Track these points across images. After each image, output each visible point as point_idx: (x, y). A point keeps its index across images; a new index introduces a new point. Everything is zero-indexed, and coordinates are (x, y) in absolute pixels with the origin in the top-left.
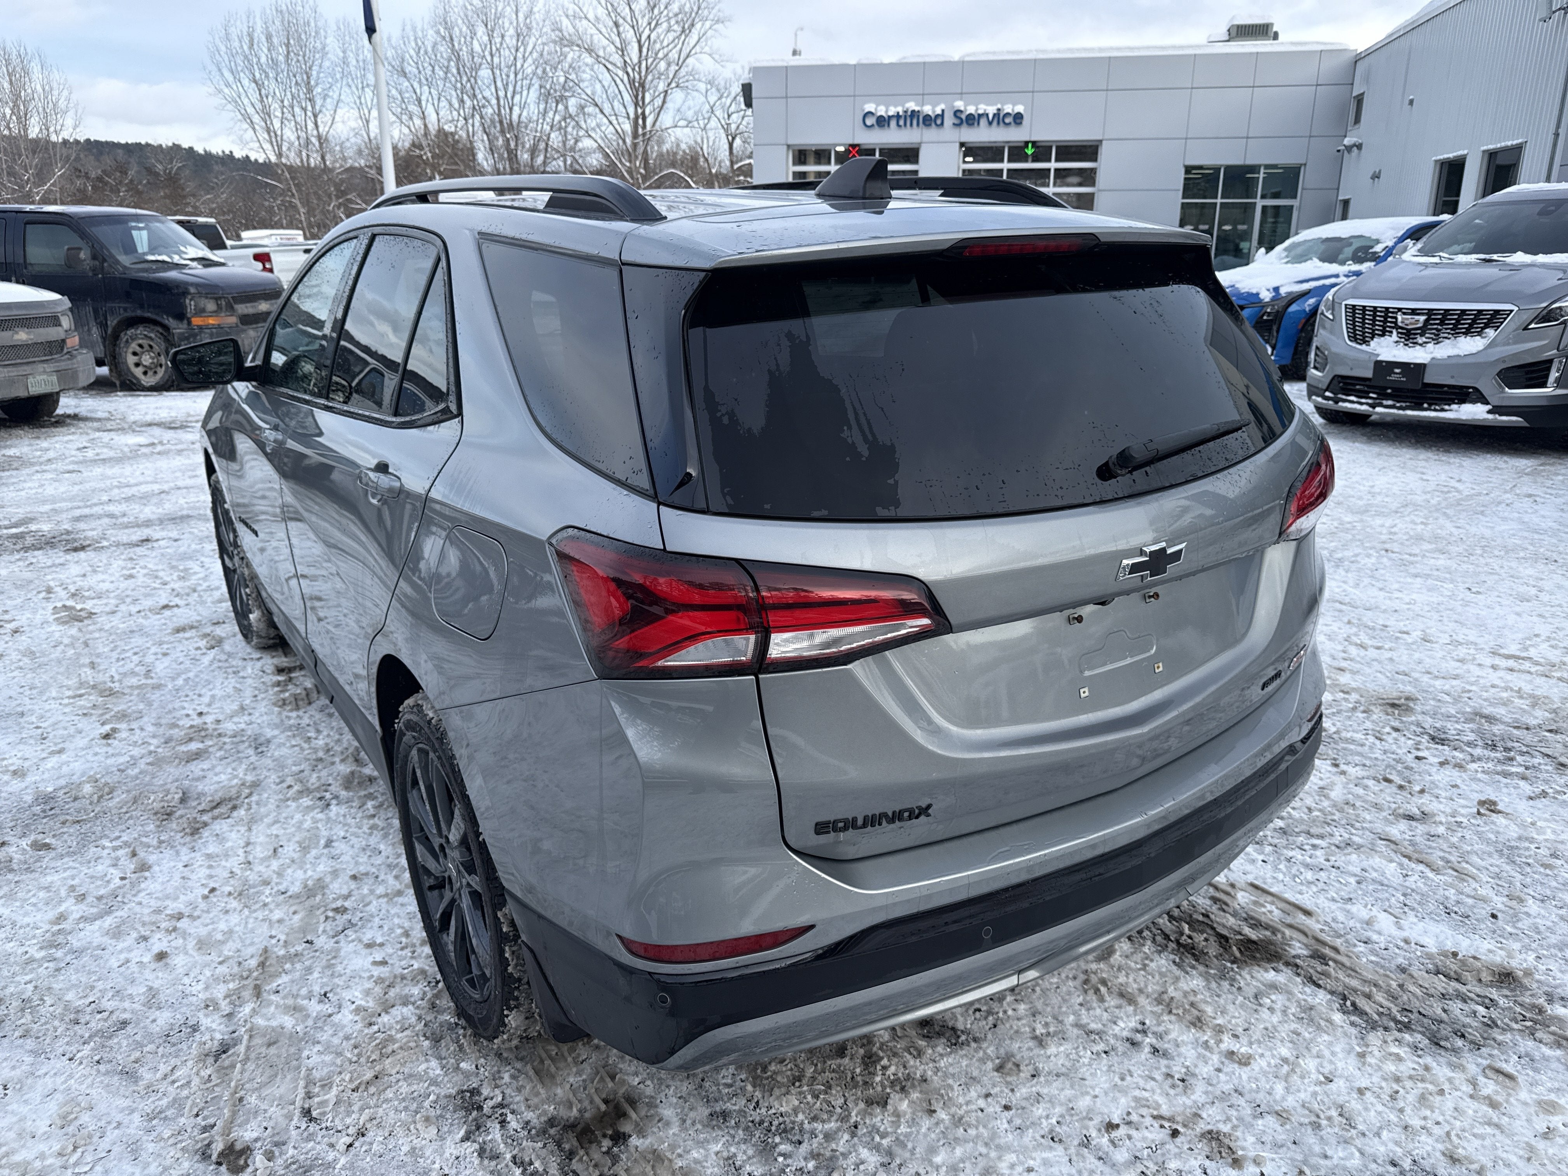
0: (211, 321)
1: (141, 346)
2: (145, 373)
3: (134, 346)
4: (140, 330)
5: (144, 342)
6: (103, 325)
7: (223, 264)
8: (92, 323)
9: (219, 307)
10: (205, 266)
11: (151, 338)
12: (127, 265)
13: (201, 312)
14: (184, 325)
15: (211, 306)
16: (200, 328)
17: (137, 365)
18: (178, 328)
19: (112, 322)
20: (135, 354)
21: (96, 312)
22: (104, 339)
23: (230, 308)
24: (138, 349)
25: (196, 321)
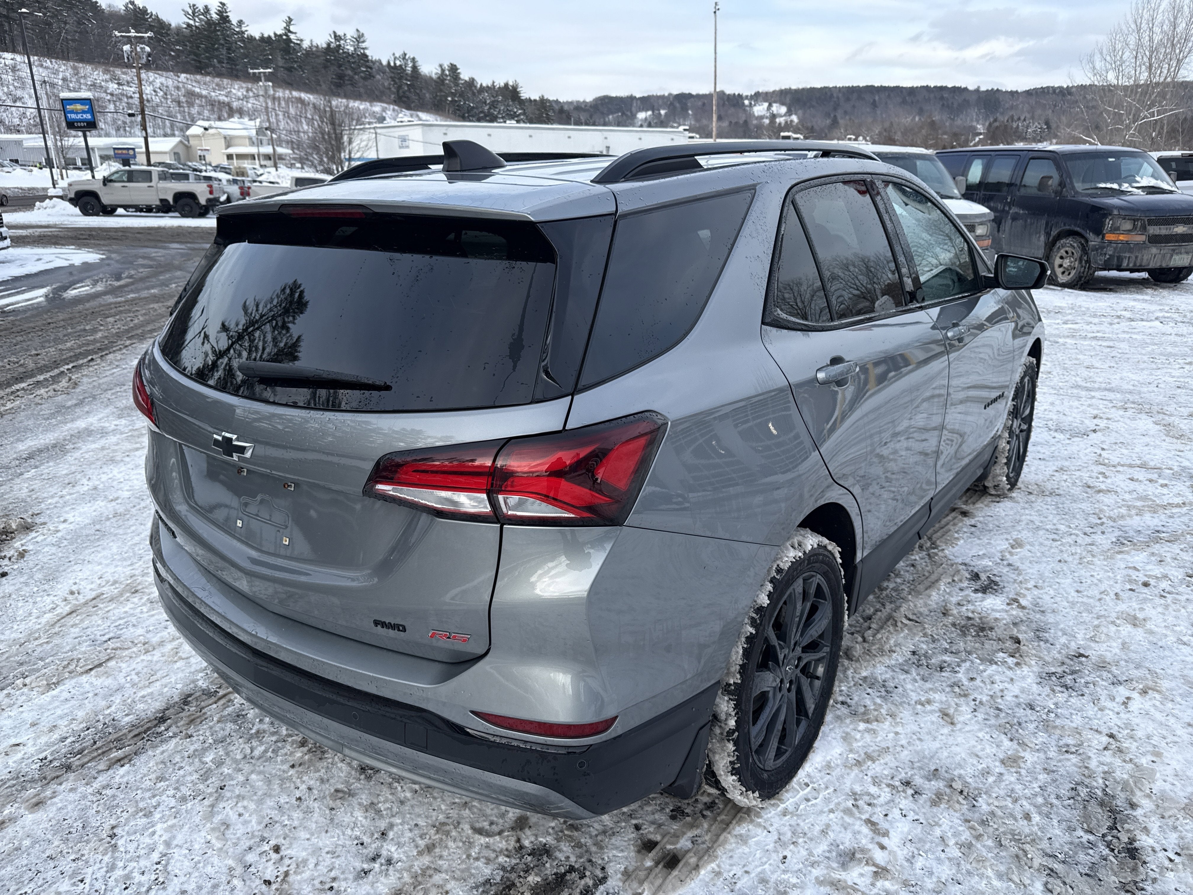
0: (1121, 237)
1: (1067, 252)
2: (1063, 273)
3: (1062, 252)
4: (1069, 241)
5: (1069, 249)
6: (1048, 234)
7: (1171, 192)
8: (1043, 232)
9: (1135, 227)
10: (1149, 193)
11: (1074, 247)
12: (1080, 190)
13: (1115, 229)
14: (1099, 239)
15: (1127, 225)
16: (1110, 242)
17: (1061, 266)
18: (1094, 241)
19: (1054, 233)
20: (1062, 258)
21: (1047, 224)
22: (1046, 244)
23: (1144, 228)
24: (1064, 254)
25: (1110, 237)
